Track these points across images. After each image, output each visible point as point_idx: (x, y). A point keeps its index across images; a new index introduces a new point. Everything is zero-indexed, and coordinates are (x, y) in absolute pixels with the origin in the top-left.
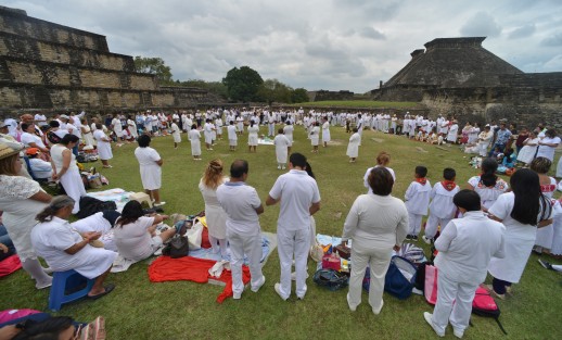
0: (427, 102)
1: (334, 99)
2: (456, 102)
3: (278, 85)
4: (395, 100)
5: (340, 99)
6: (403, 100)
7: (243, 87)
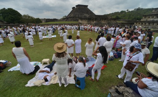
0: (80, 21)
1: (52, 21)
2: (88, 21)
3: (29, 17)
4: (72, 21)
5: (54, 21)
6: (74, 21)
7: (12, 17)
